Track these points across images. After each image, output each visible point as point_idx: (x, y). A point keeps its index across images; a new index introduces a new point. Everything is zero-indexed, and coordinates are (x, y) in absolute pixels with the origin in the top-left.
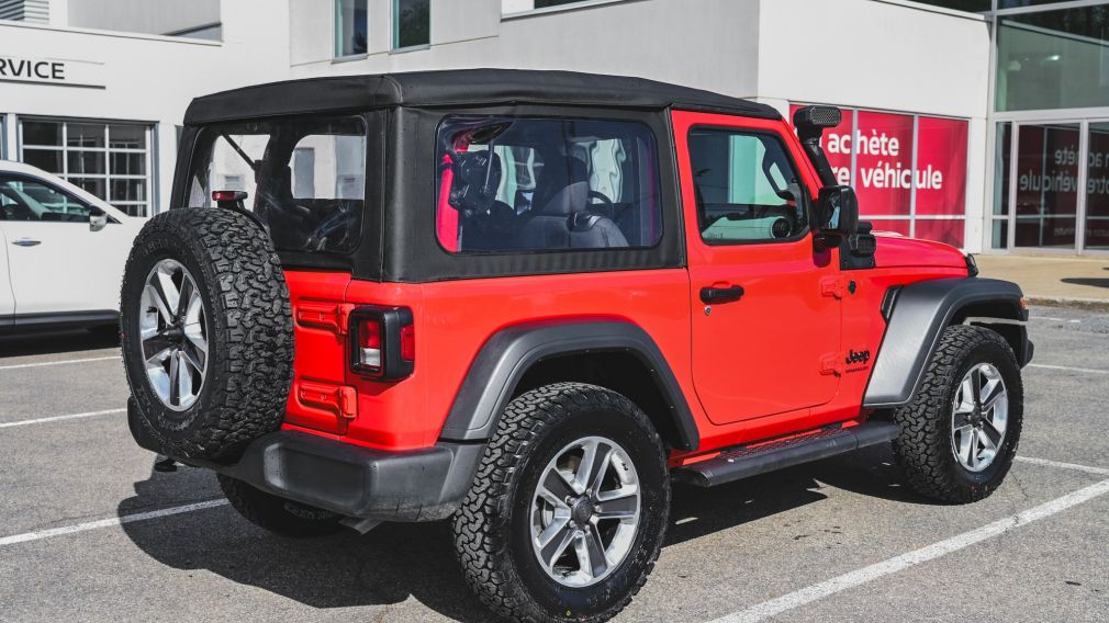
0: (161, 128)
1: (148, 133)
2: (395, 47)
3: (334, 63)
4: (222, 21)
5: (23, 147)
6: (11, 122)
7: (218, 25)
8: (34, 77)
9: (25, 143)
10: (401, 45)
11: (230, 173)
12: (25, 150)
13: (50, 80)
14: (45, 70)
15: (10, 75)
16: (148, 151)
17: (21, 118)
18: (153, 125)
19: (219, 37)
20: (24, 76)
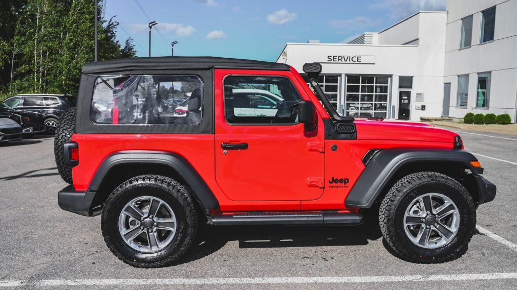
0: (393, 77)
1: (389, 79)
2: (481, 42)
3: (460, 50)
4: (419, 37)
5: (347, 84)
6: (343, 76)
7: (418, 39)
8: (351, 62)
9: (348, 83)
10: (484, 41)
11: (418, 93)
12: (348, 86)
13: (356, 62)
14: (355, 59)
15: (344, 61)
16: (389, 85)
17: (346, 75)
18: (391, 76)
19: (418, 44)
20: (348, 61)
